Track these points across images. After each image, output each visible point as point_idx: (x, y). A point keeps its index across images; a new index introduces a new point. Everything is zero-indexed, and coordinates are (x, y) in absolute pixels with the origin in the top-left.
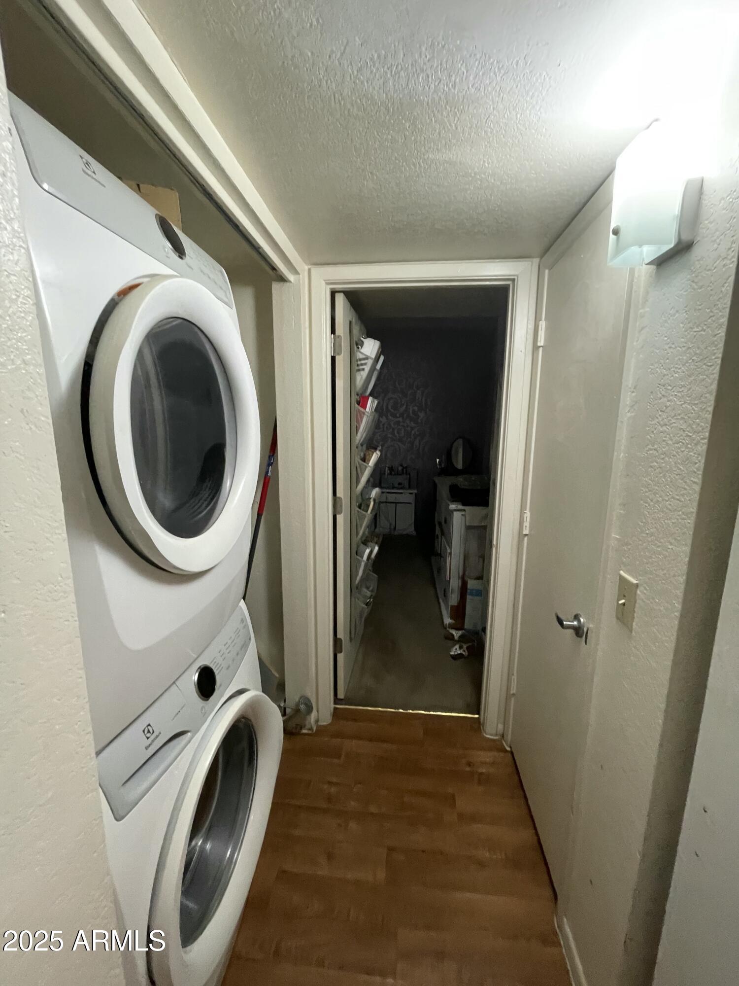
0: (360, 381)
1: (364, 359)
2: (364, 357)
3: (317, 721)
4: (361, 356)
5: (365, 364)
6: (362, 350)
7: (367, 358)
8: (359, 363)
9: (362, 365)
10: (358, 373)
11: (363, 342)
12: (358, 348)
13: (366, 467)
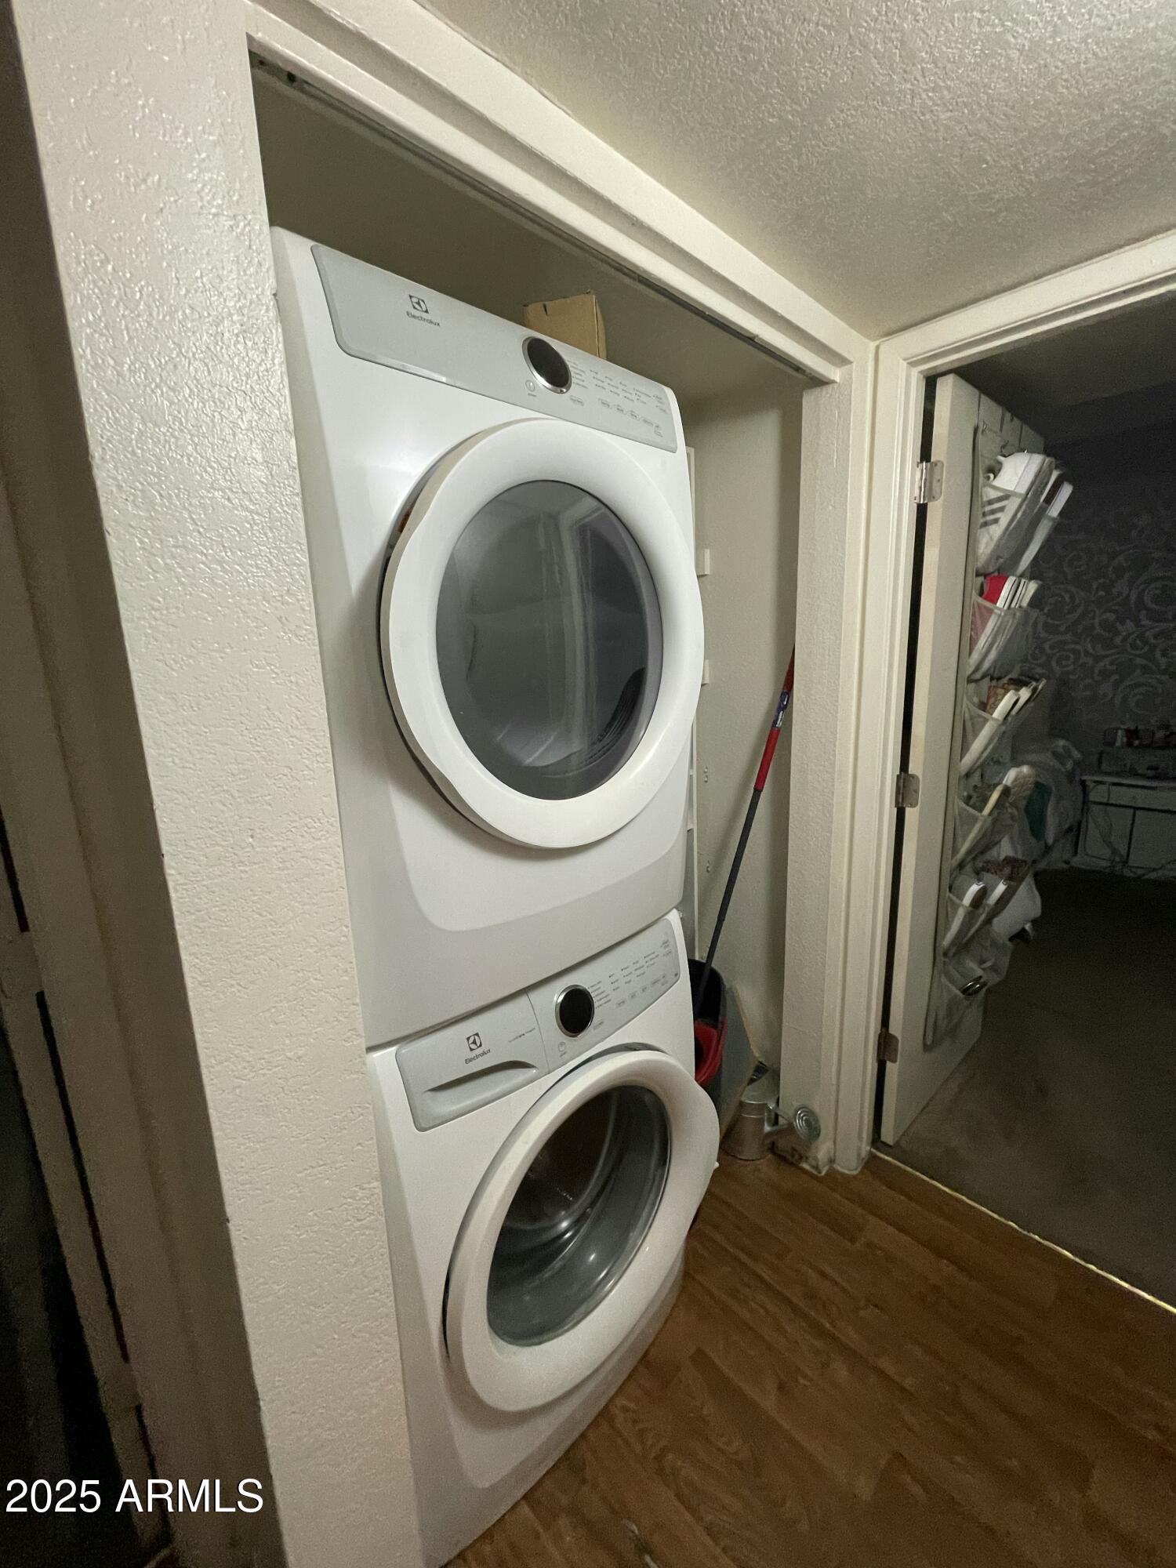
0: (987, 544)
1: (1000, 499)
2: (1000, 494)
3: (832, 1161)
4: (992, 494)
5: (1002, 509)
6: (997, 483)
7: (1007, 496)
8: (988, 508)
9: (993, 512)
10: (983, 530)
11: (1000, 464)
12: (989, 478)
13: (986, 720)
